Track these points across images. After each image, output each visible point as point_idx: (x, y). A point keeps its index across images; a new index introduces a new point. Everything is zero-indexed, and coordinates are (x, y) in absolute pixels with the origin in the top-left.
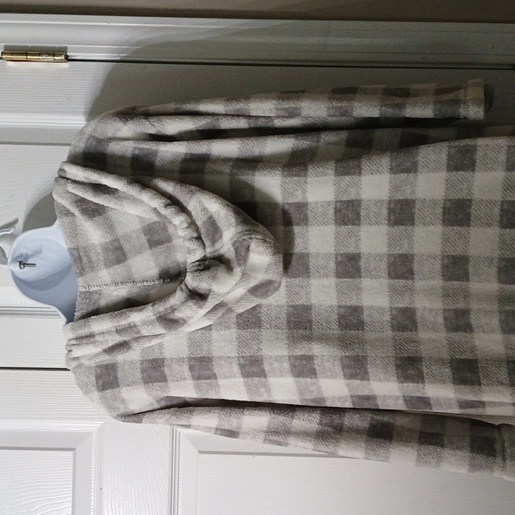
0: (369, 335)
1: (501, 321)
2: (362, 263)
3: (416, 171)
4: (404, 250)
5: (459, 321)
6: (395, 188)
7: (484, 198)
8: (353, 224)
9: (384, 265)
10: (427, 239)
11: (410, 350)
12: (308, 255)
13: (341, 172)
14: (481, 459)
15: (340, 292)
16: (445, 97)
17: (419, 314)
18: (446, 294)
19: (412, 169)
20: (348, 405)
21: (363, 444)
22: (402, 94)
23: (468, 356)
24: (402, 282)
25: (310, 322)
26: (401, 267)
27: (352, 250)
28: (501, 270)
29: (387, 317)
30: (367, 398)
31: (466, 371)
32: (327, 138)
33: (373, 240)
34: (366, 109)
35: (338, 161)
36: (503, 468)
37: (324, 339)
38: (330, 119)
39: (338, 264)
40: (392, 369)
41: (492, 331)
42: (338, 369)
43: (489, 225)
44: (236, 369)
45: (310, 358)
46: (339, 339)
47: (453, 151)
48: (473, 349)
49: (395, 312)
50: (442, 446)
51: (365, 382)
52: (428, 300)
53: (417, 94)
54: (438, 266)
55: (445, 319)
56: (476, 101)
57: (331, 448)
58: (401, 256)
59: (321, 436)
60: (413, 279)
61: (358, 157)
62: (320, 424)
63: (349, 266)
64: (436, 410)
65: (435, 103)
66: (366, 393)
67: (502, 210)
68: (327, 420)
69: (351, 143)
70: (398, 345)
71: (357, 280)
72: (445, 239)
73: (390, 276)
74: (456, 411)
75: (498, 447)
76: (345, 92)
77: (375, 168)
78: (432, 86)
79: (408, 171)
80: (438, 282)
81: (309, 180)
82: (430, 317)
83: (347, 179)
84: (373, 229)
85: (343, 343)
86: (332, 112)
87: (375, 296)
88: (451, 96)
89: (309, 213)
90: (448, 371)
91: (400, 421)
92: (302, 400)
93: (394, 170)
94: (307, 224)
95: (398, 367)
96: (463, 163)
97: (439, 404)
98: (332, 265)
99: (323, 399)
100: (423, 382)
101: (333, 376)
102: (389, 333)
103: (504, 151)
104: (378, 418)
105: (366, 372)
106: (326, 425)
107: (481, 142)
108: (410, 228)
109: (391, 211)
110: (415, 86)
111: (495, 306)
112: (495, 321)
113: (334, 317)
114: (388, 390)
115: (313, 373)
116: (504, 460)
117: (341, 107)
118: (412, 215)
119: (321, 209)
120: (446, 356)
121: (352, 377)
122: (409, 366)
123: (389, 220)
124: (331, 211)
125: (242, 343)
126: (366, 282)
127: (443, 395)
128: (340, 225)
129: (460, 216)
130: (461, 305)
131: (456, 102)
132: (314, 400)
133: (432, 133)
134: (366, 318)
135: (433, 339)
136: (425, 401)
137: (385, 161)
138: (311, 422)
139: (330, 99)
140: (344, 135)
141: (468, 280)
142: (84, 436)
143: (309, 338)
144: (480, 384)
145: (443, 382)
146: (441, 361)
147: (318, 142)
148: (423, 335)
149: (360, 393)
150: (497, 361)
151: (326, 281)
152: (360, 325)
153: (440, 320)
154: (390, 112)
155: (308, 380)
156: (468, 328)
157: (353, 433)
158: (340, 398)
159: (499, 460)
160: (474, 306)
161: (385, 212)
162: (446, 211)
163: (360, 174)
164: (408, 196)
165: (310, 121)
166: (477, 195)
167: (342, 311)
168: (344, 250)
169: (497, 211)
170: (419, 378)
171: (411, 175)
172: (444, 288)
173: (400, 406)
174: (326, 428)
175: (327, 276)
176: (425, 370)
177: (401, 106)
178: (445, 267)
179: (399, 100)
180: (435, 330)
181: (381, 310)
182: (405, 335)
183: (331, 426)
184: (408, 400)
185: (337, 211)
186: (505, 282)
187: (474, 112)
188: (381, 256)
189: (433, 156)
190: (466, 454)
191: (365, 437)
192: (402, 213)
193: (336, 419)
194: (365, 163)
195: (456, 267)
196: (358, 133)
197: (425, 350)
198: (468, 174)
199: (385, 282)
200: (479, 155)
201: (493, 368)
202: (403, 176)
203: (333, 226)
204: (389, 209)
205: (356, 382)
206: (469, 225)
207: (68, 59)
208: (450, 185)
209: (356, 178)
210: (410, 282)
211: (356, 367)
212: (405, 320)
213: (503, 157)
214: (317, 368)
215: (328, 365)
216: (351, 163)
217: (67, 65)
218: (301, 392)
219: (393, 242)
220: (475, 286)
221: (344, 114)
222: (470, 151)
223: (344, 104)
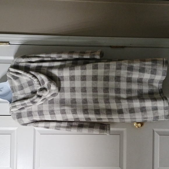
0: (77, 105)
1: (104, 101)
2: (76, 89)
3: (86, 69)
4: (84, 86)
5: (96, 101)
6: (82, 73)
7: (100, 75)
8: (73, 81)
9: (80, 89)
10: (89, 84)
11: (86, 108)
12: (64, 88)
13: (70, 69)
14: (102, 130)
15: (71, 96)
16: (92, 54)
17: (88, 100)
18: (93, 95)
19: (85, 69)
20: (73, 120)
21: (77, 129)
22: (84, 53)
23: (98, 108)
24: (84, 93)
25: (65, 102)
26: (84, 90)
27: (73, 86)
28: (104, 90)
29: (81, 101)
30: (77, 119)
31: (97, 112)
32: (68, 62)
33: (78, 84)
34: (76, 56)
35: (70, 67)
36: (106, 132)
37: (68, 106)
38: (68, 58)
39: (71, 89)
40: (82, 111)
41: (103, 103)
42: (71, 112)
43: (101, 81)
44: (48, 113)
45: (64, 110)
46: (71, 106)
47: (93, 65)
48: (99, 107)
49: (83, 100)
50: (94, 128)
51: (77, 115)
52: (89, 97)
53: (87, 53)
54: (91, 89)
55: (93, 101)
56: (98, 55)
57: (70, 130)
58: (84, 87)
59: (67, 127)
60: (86, 92)
61: (74, 66)
62: (67, 125)
63: (73, 90)
64: (92, 121)
65: (90, 55)
66: (77, 117)
67: (104, 78)
68: (69, 124)
69: (73, 63)
70: (83, 107)
71: (75, 93)
72: (93, 84)
73: (82, 92)
74: (96, 121)
75: (105, 128)
76: (72, 52)
77: (77, 69)
78: (90, 51)
79: (84, 69)
80: (91, 93)
81: (64, 71)
82: (90, 101)
83: (72, 71)
84: (78, 82)
85: (72, 106)
86: (68, 57)
87: (78, 96)
88: (93, 54)
89: (64, 78)
90: (93, 112)
91: (85, 124)
92: (63, 120)
93: (82, 69)
94: (64, 81)
95: (83, 111)
96: (95, 68)
97: (92, 119)
98: (69, 90)
99: (68, 119)
100: (88, 114)
101: (70, 114)
102: (82, 104)
103: (104, 65)
104: (80, 123)
105: (77, 113)
106: (69, 125)
107: (99, 63)
108: (85, 81)
109: (81, 78)
110: (87, 51)
111: (103, 98)
112: (103, 101)
113: (70, 101)
114: (81, 117)
115: (65, 113)
116: (106, 130)
117: (70, 56)
118: (86, 78)
119: (66, 78)
120: (93, 108)
121: (74, 114)
122: (86, 111)
123: (81, 80)
124: (69, 78)
125: (50, 107)
126: (76, 93)
127: (93, 117)
128: (71, 81)
129: (96, 79)
130: (96, 98)
131: (94, 55)
132: (66, 119)
133: (90, 61)
134: (77, 101)
135: (91, 105)
136: (89, 119)
137: (80, 67)
138: (65, 124)
139: (68, 54)
140: (71, 62)
141: (97, 92)
142: (13, 131)
143: (64, 106)
144: (100, 114)
145: (93, 114)
146: (92, 110)
147: (66, 63)
148: (89, 104)
149: (76, 118)
150: (104, 109)
151: (68, 93)
152: (76, 103)
153: (92, 101)
154: (80, 57)
155: (64, 115)
156: (98, 103)
157: (75, 126)
158: (71, 119)
159: (105, 131)
160: (99, 98)
161: (80, 78)
162: (93, 78)
163: (74, 70)
164: (85, 75)
165: (64, 59)
166: (99, 75)
167: (72, 100)
168: (72, 86)
169: (103, 78)
170: (88, 113)
171: (85, 70)
172: (93, 94)
173: (85, 120)
174: (69, 126)
175: (68, 92)
176: (89, 112)
177: (83, 56)
178: (93, 90)
179: (83, 54)
180: (91, 103)
181: (80, 99)
182: (85, 104)
183: (70, 125)
184: (86, 119)
185: (70, 78)
186: (105, 93)
187: (98, 57)
188: (79, 88)
189: (89, 66)
190: (99, 130)
191: (77, 127)
192: (83, 78)
193: (71, 124)
194: (75, 68)
195: (95, 90)
196: (74, 61)
197: (89, 107)
198: (97, 70)
199: (81, 93)
200: (99, 66)
201: (103, 111)
202: (83, 70)
203: (69, 81)
204: (81, 77)
205: (75, 115)
206: (97, 81)
207: (9, 44)
208: (93, 72)
209: (74, 71)
210: (86, 93)
211: (74, 112)
212: (85, 101)
213: (103, 66)
214: (66, 112)
215: (68, 111)
216: (73, 68)
217: (9, 45)
218: (63, 118)
219: (82, 84)
220: (99, 93)
221: (71, 57)
222: (97, 65)
223: (71, 55)
